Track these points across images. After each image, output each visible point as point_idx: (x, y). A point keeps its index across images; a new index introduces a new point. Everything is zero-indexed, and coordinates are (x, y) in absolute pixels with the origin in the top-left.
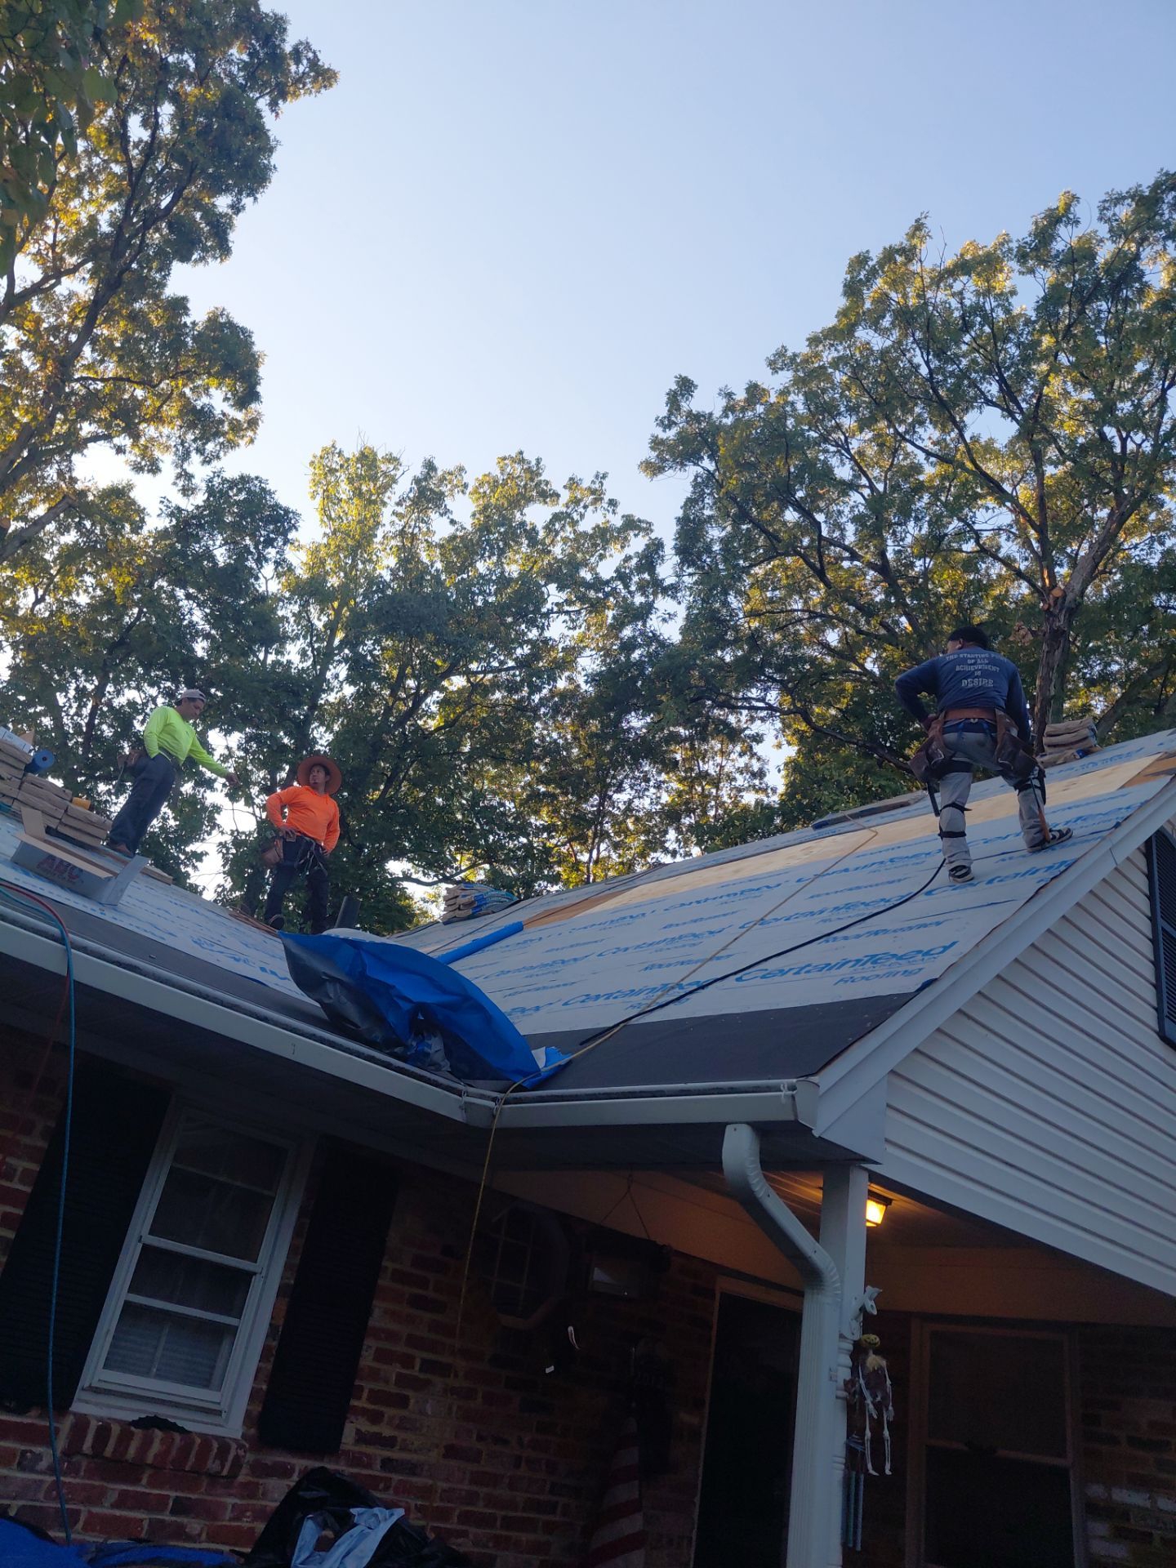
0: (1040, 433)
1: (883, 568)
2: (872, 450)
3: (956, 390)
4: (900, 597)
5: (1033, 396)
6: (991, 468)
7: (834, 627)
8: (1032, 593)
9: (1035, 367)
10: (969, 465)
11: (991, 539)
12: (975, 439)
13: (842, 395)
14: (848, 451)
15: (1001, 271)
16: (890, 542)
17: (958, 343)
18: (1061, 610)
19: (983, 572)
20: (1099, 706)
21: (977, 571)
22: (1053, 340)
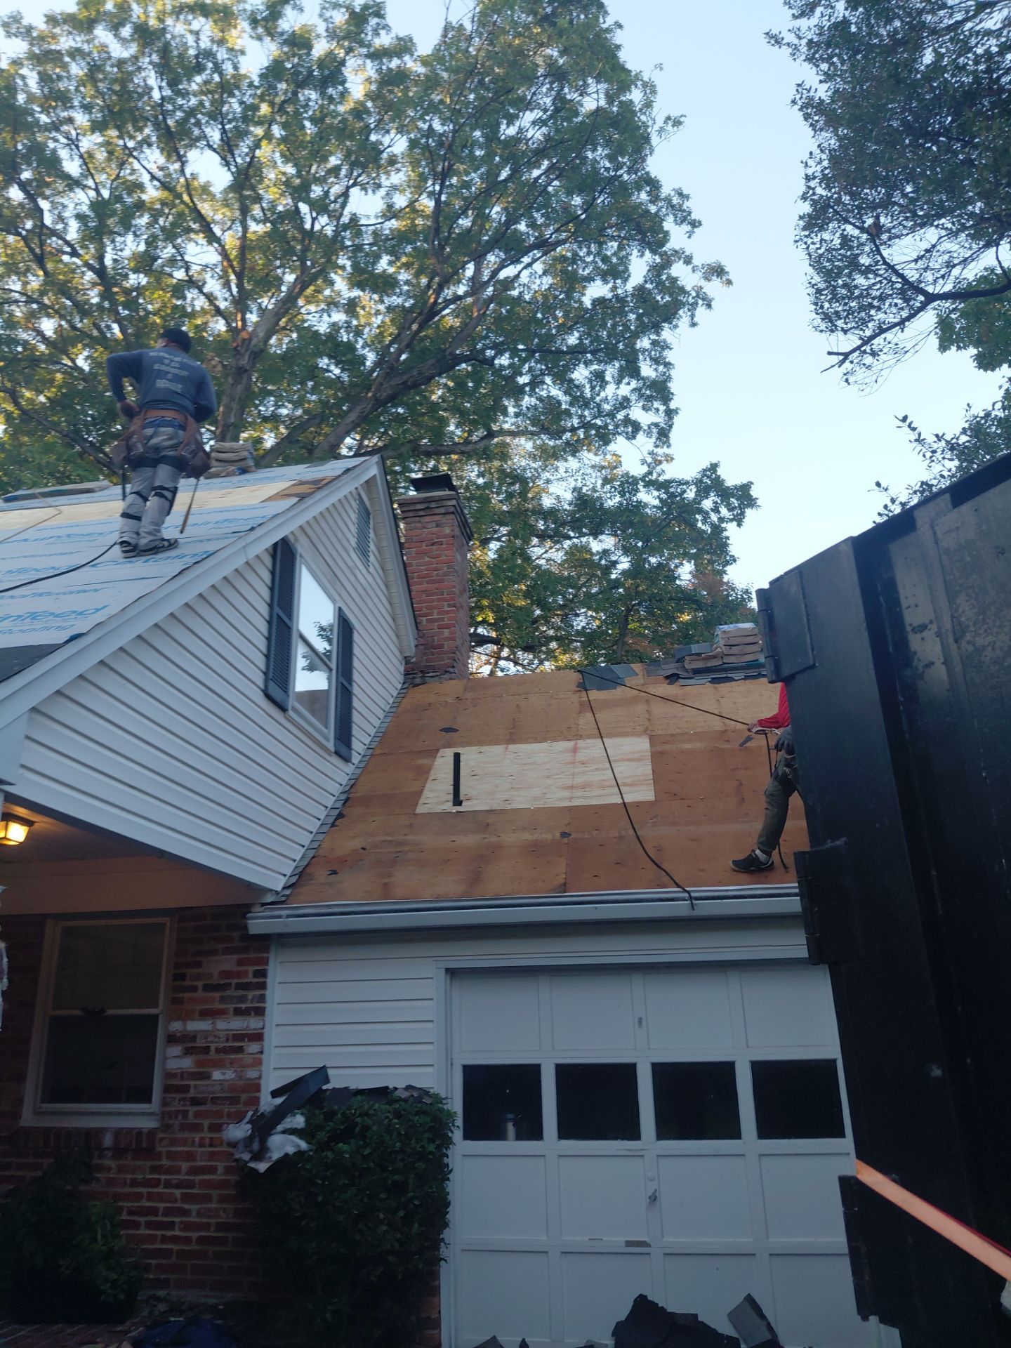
0: (248, 190)
1: (101, 272)
2: (101, 155)
3: (182, 123)
4: (114, 303)
5: (247, 155)
6: (205, 208)
7: (49, 316)
8: (227, 331)
9: (252, 129)
10: (186, 198)
11: (199, 273)
12: (194, 176)
13: (77, 90)
14: (77, 147)
15: (235, 27)
16: (109, 249)
17: (189, 80)
18: (247, 350)
19: (188, 300)
20: (270, 441)
21: (184, 298)
22: (270, 110)
